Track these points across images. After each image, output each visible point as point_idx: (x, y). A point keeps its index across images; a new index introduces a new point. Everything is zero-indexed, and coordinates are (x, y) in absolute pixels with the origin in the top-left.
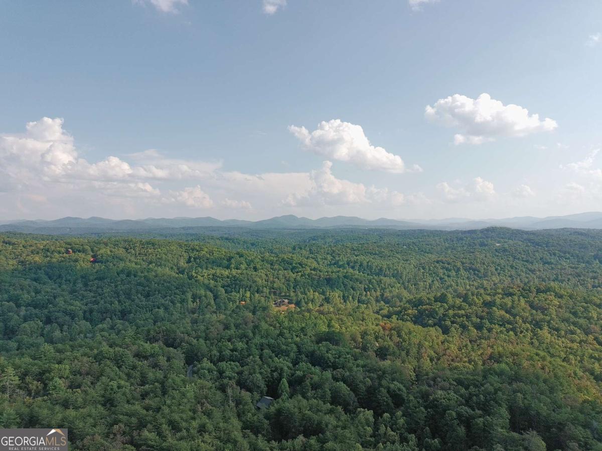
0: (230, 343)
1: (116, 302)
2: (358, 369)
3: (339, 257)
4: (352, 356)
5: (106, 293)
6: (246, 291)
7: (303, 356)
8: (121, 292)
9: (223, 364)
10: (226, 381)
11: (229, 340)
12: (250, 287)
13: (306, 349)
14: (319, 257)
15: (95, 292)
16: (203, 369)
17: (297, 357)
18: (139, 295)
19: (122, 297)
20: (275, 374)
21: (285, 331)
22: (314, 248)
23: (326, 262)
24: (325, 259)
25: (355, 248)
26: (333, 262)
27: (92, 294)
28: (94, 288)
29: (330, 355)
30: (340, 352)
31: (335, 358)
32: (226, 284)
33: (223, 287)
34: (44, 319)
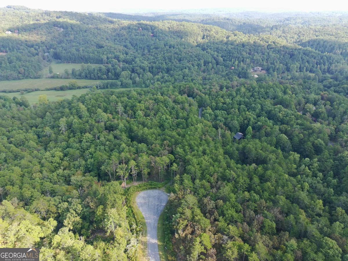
0: (222, 99)
1: (164, 63)
2: (297, 126)
3: (303, 37)
4: (295, 116)
5: (159, 57)
6: (236, 60)
7: (264, 112)
8: (167, 57)
9: (218, 112)
10: (218, 122)
11: (222, 97)
12: (239, 58)
13: (266, 108)
14: (289, 36)
15: (154, 56)
16: (207, 113)
17: (260, 112)
18: (176, 60)
19: (167, 61)
20: (246, 121)
21: (255, 94)
22: (286, 29)
23: (293, 40)
24: (293, 38)
25: (317, 30)
26: (298, 40)
27: (153, 58)
28: (153, 54)
29: (280, 115)
30: (288, 113)
31: (284, 116)
32: (224, 55)
33: (222, 57)
34: (131, 70)
